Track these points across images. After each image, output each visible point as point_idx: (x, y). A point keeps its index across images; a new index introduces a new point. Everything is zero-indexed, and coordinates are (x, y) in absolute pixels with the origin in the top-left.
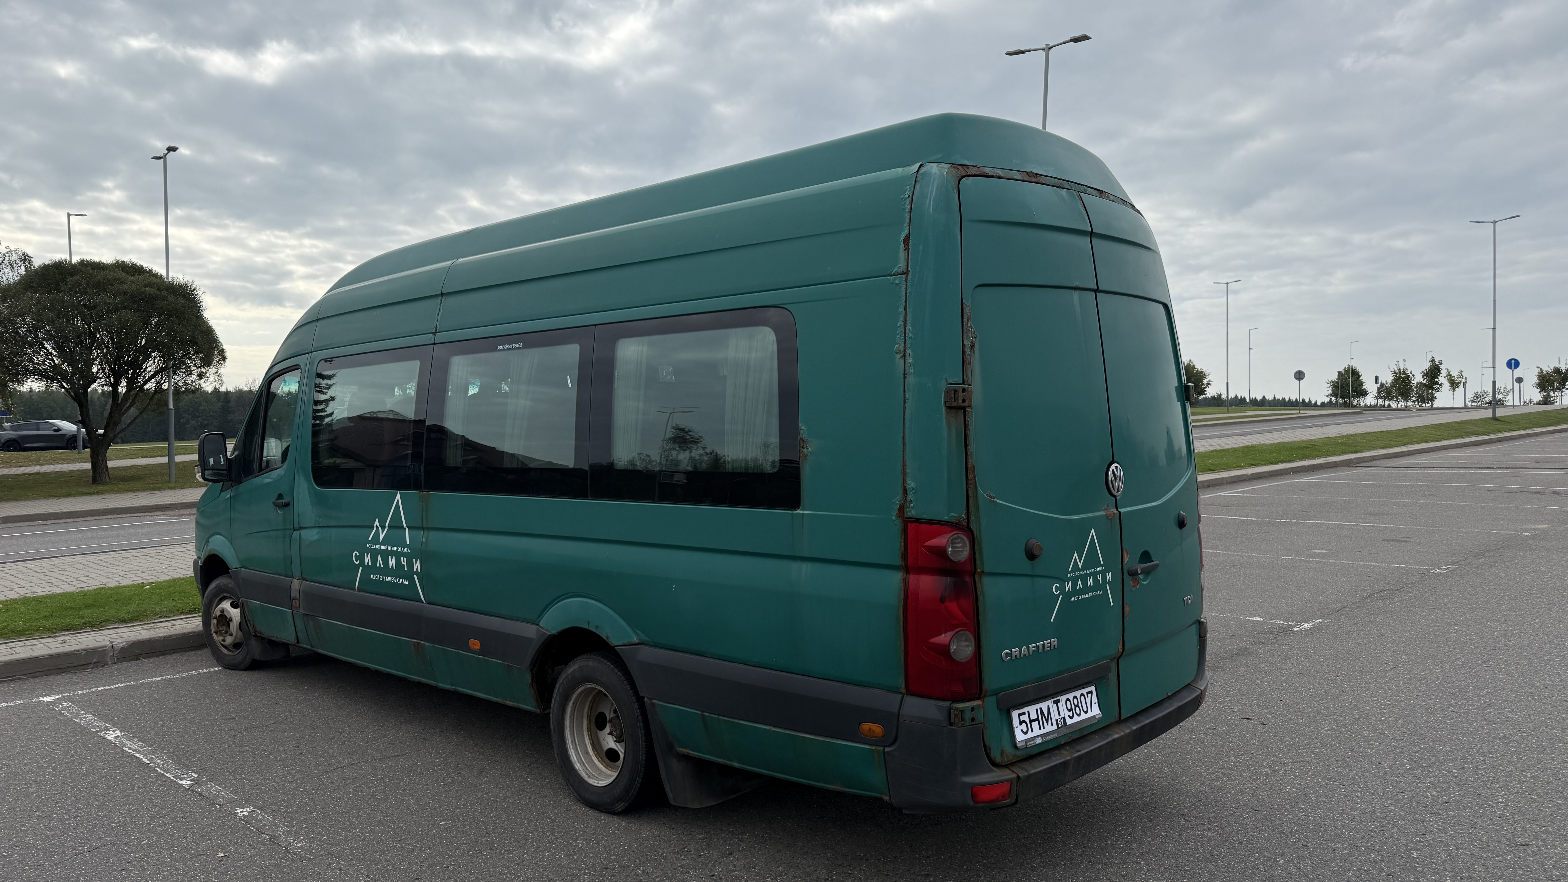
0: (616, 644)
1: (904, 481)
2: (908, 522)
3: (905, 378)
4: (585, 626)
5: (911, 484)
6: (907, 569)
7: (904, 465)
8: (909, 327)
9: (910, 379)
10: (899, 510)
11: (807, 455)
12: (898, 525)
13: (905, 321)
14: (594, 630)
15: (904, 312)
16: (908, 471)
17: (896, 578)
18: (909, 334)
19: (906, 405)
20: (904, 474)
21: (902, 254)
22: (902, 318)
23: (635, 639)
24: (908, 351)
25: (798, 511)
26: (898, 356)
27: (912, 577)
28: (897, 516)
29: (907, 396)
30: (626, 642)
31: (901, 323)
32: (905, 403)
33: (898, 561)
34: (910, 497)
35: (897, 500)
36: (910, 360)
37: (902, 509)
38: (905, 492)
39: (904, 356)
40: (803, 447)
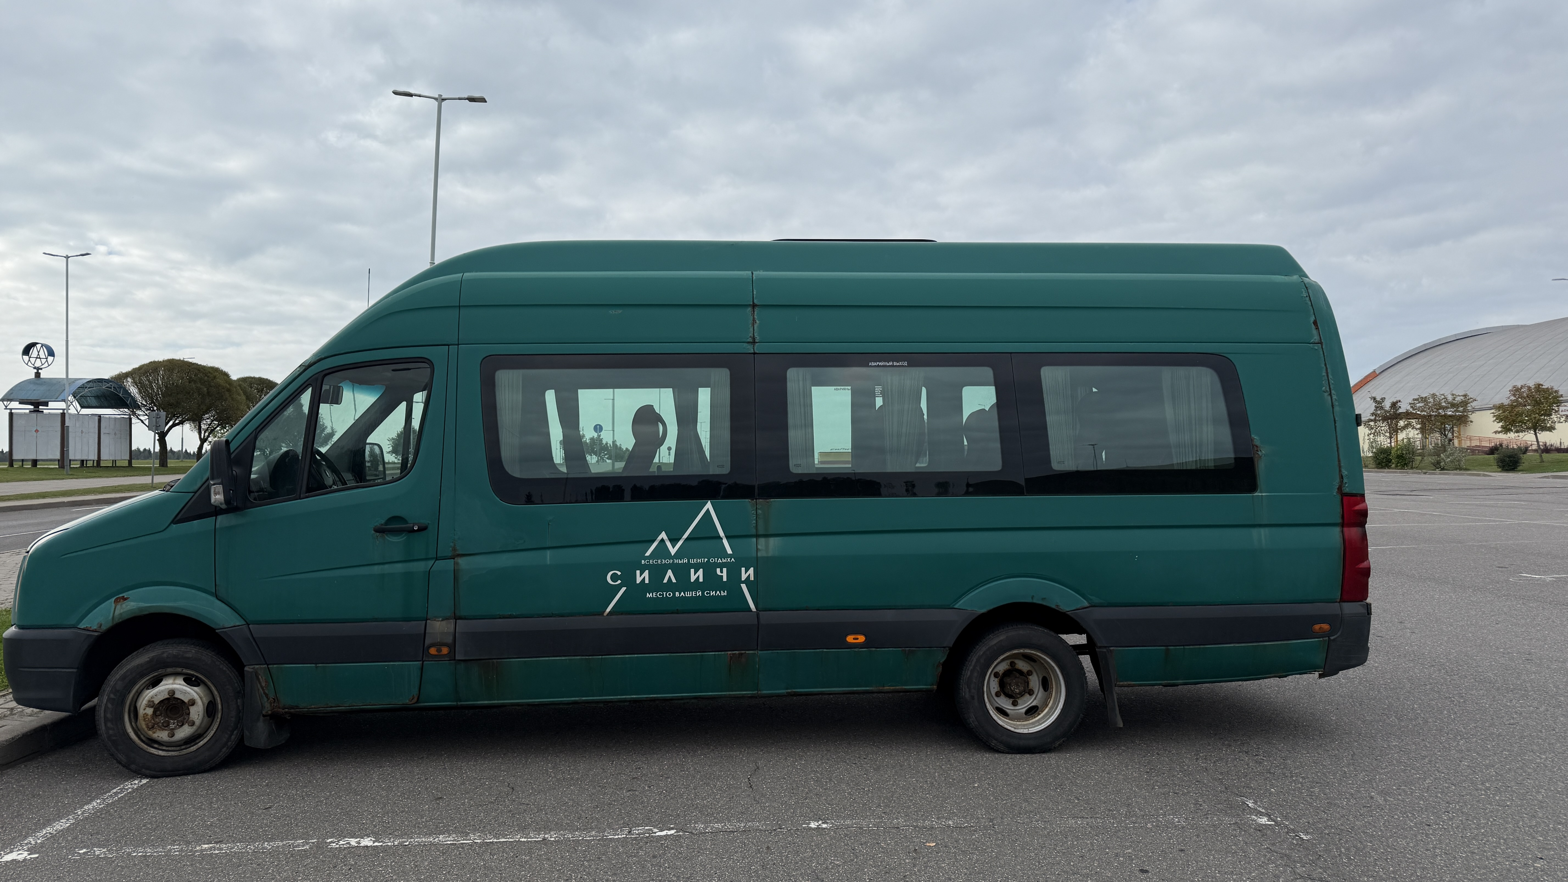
0: (1068, 610)
1: (1340, 471)
2: (1343, 495)
3: (1333, 408)
4: (1029, 600)
5: (1345, 472)
6: (1343, 525)
7: (1339, 461)
8: (1330, 377)
9: (1337, 409)
10: (1338, 489)
11: (1261, 457)
12: (1339, 497)
13: (1327, 373)
14: (1040, 602)
15: (1325, 368)
16: (1342, 465)
17: (1337, 530)
18: (1332, 382)
19: (1337, 424)
20: (1340, 467)
21: (1315, 332)
22: (1324, 371)
23: (1086, 604)
24: (1333, 392)
25: (1256, 494)
26: (1326, 394)
27: (1345, 529)
28: (1337, 492)
29: (1336, 419)
30: (1078, 607)
31: (1324, 374)
32: (1335, 423)
33: (1339, 521)
34: (1345, 480)
35: (1336, 484)
36: (1334, 397)
37: (1340, 489)
38: (1342, 477)
39: (1330, 394)
40: (1257, 451)
